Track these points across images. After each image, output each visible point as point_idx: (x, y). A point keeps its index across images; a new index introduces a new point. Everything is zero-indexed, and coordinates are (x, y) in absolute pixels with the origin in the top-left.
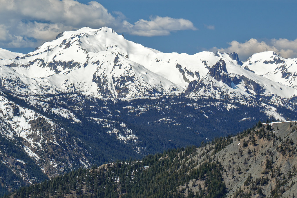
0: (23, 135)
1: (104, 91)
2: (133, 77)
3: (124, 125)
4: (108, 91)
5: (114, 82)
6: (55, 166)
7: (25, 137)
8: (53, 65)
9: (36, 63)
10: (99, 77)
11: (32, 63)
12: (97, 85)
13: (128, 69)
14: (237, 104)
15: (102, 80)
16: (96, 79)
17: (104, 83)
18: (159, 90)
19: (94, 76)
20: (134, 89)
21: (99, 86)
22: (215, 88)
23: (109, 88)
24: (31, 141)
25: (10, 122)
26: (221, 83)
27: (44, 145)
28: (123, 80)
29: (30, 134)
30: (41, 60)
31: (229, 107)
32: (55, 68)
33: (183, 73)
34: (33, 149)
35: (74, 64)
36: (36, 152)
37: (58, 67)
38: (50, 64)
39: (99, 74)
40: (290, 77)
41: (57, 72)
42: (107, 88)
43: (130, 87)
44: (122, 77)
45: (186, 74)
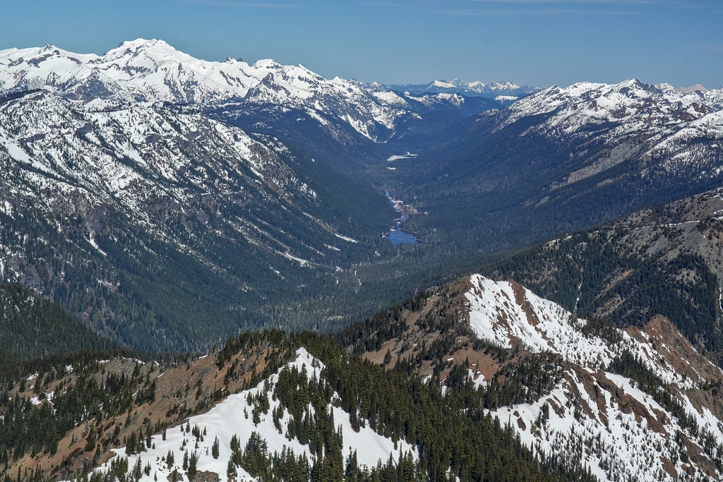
0: (247, 157)
1: (176, 93)
2: (197, 82)
3: (276, 139)
4: (178, 92)
5: (182, 85)
6: (277, 183)
7: (248, 159)
8: (127, 69)
9: (113, 67)
10: (169, 81)
11: (110, 67)
12: (168, 87)
13: (190, 75)
14: (290, 108)
15: (172, 83)
16: (167, 83)
17: (174, 86)
18: (217, 92)
19: (165, 80)
20: (198, 91)
21: (170, 88)
22: (269, 94)
23: (179, 90)
24: (253, 162)
25: (234, 146)
26: (271, 91)
27: (264, 166)
28: (188, 84)
29: (251, 156)
30: (117, 65)
31: (285, 110)
32: (129, 72)
33: (227, 78)
34: (256, 170)
35: (145, 70)
36: (259, 172)
37: (131, 71)
38: (124, 69)
39: (168, 78)
40: (289, 80)
41: (132, 75)
42: (177, 90)
43: (195, 89)
44: (187, 82)
45: (229, 79)
